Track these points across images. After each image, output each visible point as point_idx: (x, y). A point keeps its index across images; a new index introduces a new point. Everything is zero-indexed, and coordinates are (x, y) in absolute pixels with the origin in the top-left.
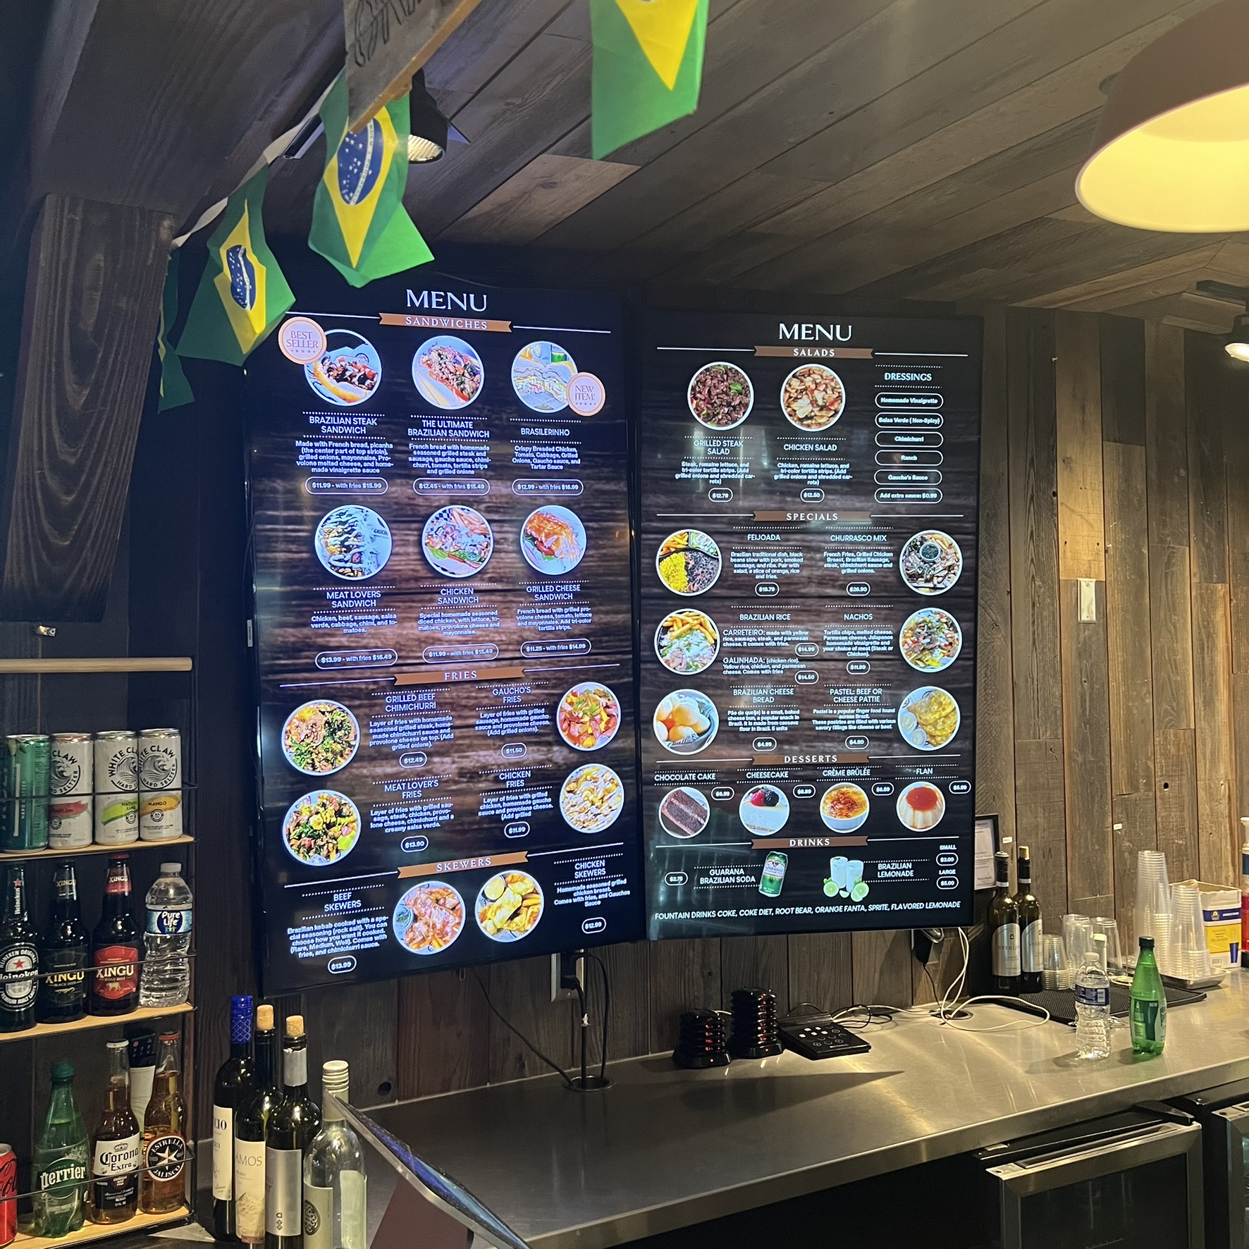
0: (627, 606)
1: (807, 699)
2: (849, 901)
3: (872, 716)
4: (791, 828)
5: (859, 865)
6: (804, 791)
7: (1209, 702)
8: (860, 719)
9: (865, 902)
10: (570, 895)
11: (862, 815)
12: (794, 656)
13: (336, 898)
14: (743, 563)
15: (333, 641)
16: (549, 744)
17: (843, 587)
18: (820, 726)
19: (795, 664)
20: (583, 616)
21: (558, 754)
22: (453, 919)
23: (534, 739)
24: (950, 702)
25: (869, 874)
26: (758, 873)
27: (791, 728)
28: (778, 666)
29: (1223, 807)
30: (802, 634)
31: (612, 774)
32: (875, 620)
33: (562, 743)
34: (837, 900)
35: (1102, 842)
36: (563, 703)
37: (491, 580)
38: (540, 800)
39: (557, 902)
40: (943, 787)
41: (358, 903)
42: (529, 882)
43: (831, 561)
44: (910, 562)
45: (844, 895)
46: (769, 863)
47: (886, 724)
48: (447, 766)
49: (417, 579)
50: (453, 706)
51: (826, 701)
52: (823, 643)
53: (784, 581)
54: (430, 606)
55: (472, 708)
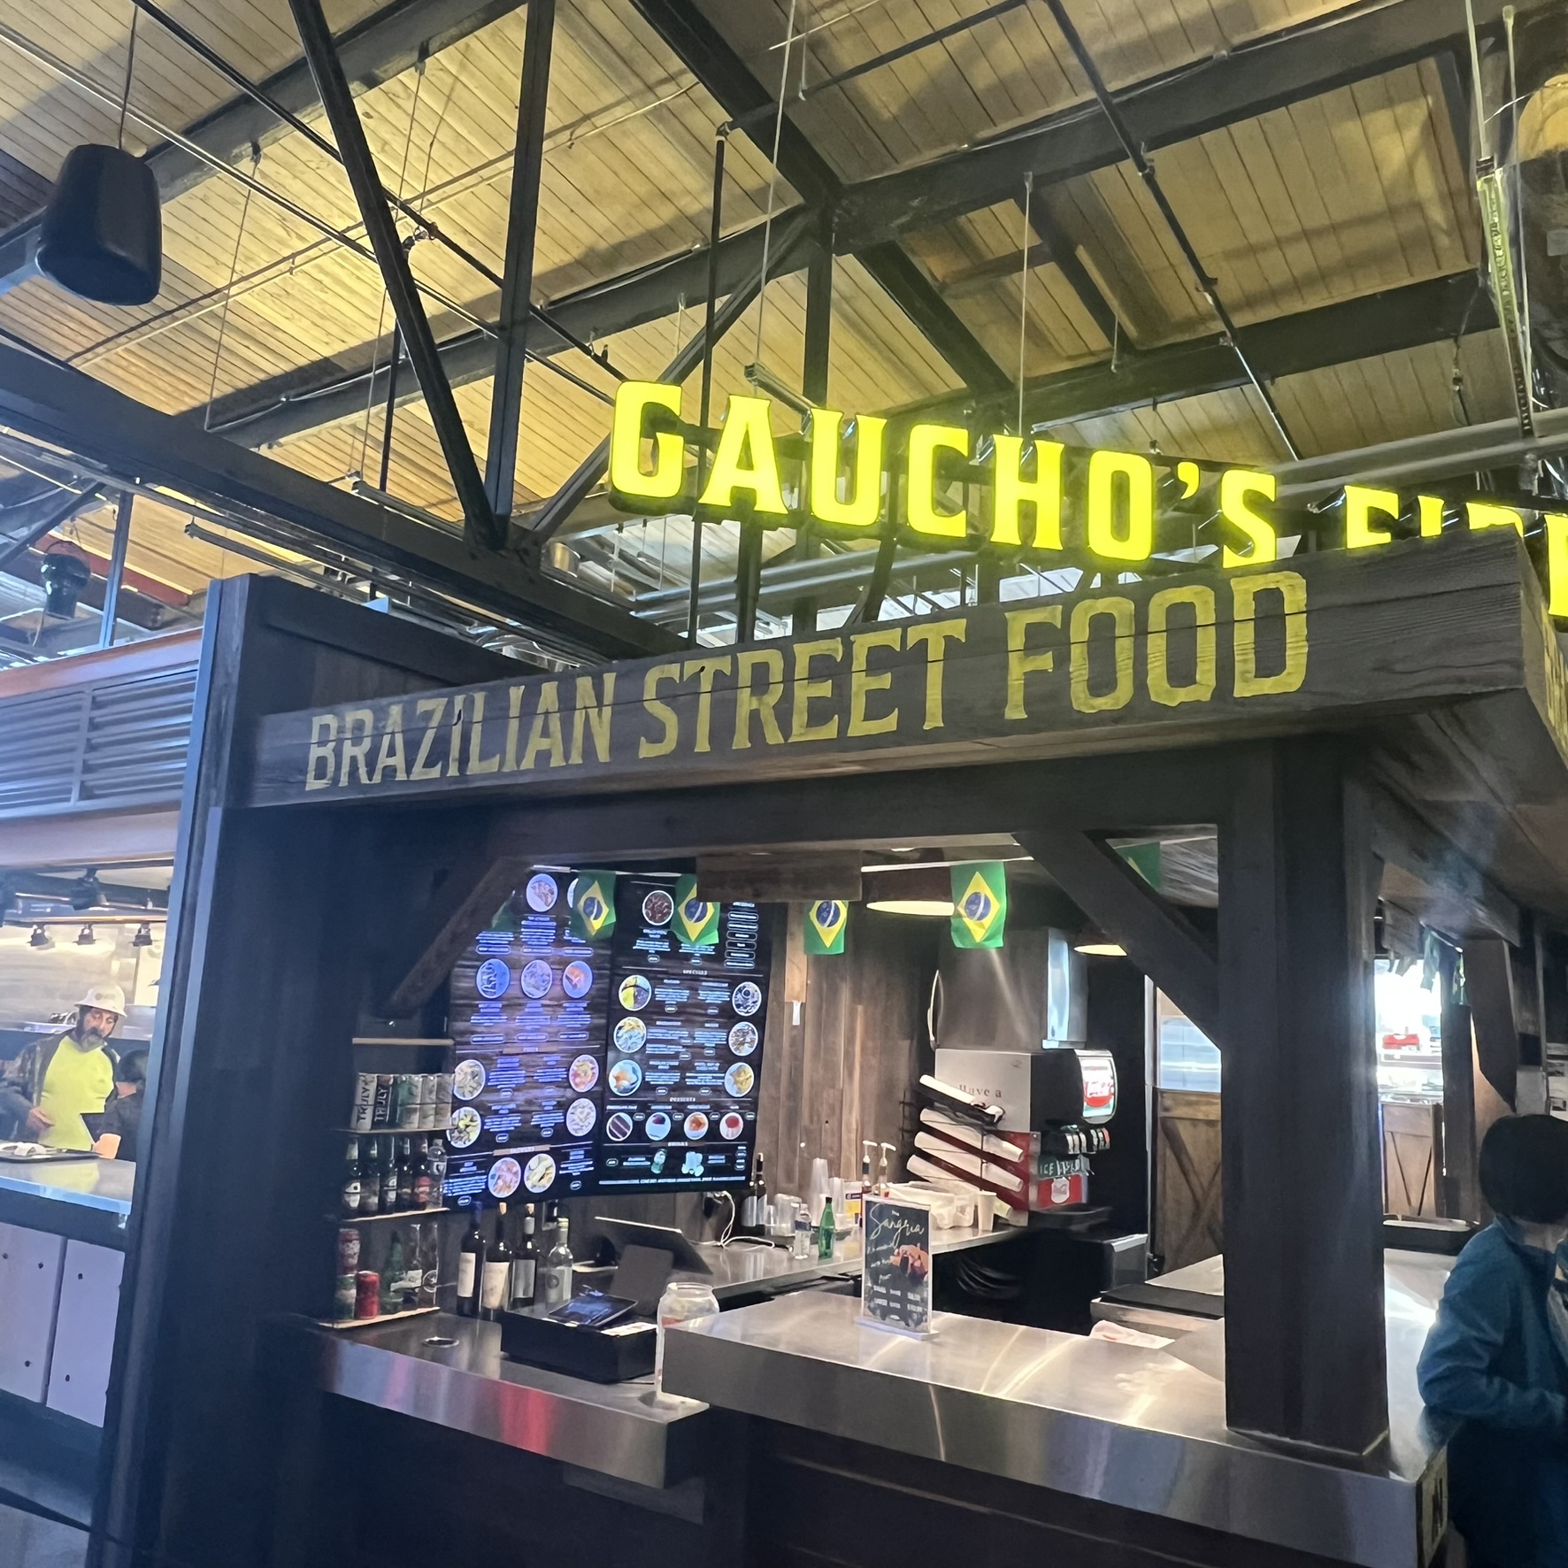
0: (604, 1015)
1: (685, 1068)
2: (693, 1176)
3: (714, 1078)
4: (670, 1137)
5: (700, 1156)
6: (678, 1117)
7: (851, 1075)
8: (707, 1079)
9: (701, 1176)
10: (566, 1169)
11: (704, 1130)
12: (679, 1044)
13: (466, 1165)
14: (661, 993)
15: (479, 1029)
16: (566, 1088)
17: (706, 1009)
18: (689, 1082)
19: (680, 1049)
20: (587, 1019)
21: (569, 1093)
22: (514, 1179)
23: (558, 1085)
24: (750, 1072)
25: (704, 1162)
26: (651, 1160)
27: (675, 1083)
28: (672, 1049)
29: (853, 1136)
30: (685, 1033)
31: (592, 1105)
32: (720, 1027)
33: (570, 1086)
34: (688, 1175)
35: (794, 1152)
36: (573, 1067)
37: (550, 1000)
38: (557, 1117)
39: (561, 1172)
40: (743, 1116)
41: (475, 1168)
42: (549, 1160)
43: (702, 995)
44: (738, 998)
45: (692, 1172)
46: (657, 1155)
47: (719, 1082)
48: (521, 1097)
49: (519, 998)
50: (527, 1066)
51: (693, 1069)
52: (694, 1038)
53: (679, 1005)
54: (522, 1012)
55: (533, 1066)
